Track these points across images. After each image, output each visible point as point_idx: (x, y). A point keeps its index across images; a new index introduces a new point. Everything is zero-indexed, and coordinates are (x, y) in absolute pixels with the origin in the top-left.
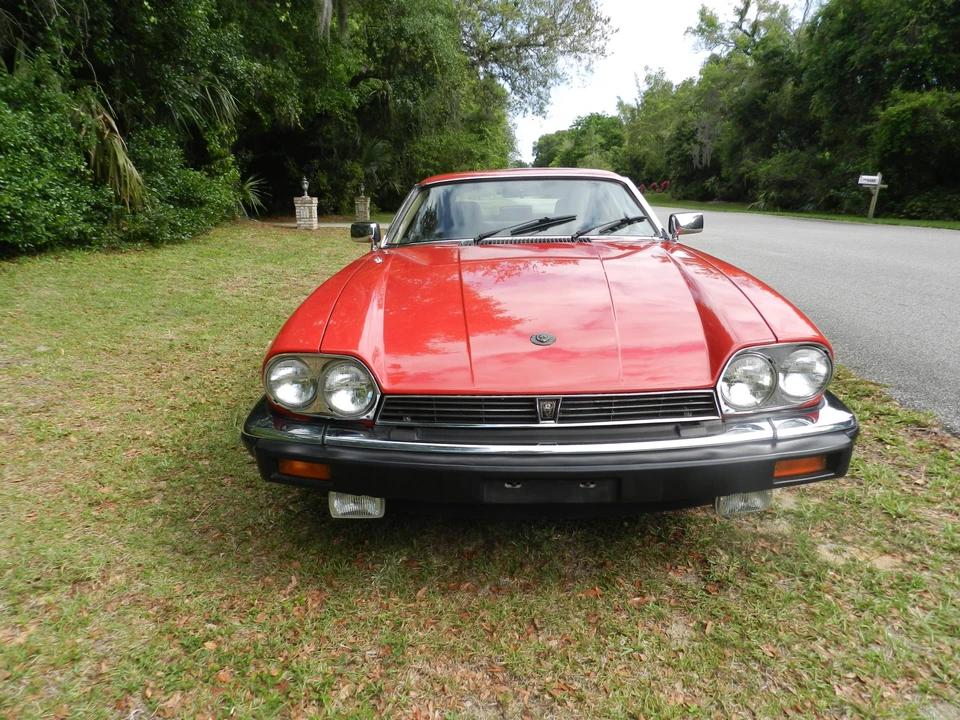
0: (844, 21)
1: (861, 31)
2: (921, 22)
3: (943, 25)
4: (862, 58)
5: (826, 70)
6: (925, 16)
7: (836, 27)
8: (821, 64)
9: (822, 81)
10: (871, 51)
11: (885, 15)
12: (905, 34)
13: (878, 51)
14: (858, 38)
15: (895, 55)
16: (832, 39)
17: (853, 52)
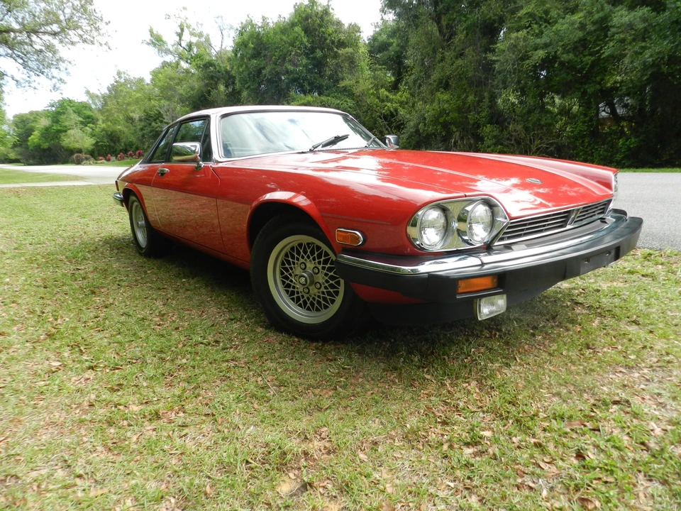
0: (254, 48)
1: (265, 56)
2: (297, 54)
3: (308, 58)
4: (269, 72)
5: (249, 77)
6: (299, 51)
7: (250, 52)
8: (246, 73)
9: (248, 85)
10: (274, 69)
11: (277, 48)
12: (290, 61)
13: (278, 69)
14: (265, 60)
15: (287, 72)
16: (249, 59)
17: (264, 68)
